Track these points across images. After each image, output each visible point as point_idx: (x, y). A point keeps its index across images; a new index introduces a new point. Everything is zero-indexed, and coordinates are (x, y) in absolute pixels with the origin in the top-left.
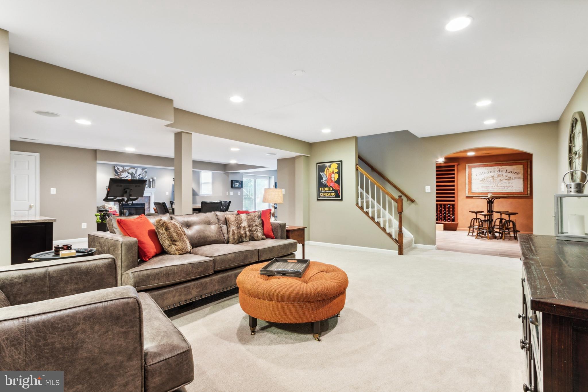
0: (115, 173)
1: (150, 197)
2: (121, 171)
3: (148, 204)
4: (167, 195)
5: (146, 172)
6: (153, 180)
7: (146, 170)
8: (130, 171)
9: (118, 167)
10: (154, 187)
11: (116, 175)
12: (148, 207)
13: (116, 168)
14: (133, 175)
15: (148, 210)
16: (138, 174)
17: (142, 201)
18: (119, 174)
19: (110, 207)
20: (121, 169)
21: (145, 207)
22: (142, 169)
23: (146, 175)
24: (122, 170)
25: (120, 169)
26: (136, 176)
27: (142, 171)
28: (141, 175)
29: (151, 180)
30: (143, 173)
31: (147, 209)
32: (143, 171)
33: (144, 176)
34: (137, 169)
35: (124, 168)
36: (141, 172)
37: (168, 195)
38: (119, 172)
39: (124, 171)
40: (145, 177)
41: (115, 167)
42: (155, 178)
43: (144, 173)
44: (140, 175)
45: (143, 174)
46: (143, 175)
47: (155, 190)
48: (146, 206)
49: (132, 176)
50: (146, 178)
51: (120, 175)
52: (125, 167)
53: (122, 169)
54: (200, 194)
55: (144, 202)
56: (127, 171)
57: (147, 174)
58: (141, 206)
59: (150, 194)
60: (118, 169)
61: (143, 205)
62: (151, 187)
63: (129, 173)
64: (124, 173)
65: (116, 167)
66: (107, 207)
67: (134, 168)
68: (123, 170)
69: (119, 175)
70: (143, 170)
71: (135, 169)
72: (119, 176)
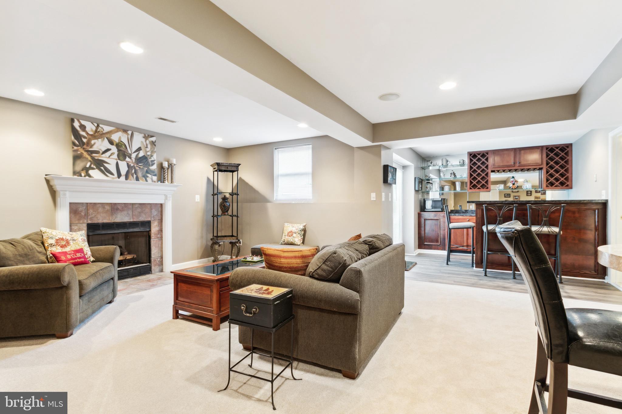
0: (73, 138)
1: (161, 205)
2: (91, 133)
3: (158, 222)
4: (196, 201)
5: (153, 143)
6: (171, 166)
7: (153, 139)
8: (115, 137)
9: (83, 122)
10: (172, 182)
11: (77, 142)
12: (158, 231)
13: (76, 125)
14: (123, 148)
15: (158, 238)
16: (135, 148)
17: (144, 216)
18: (85, 140)
19: (62, 239)
20: (90, 127)
21: (150, 231)
22: (143, 135)
23: (153, 152)
24: (92, 130)
25: (88, 129)
26: (130, 152)
27: (144, 140)
28: (141, 152)
29: (166, 165)
30: (147, 145)
31: (155, 234)
32: (148, 142)
33: (149, 153)
34: (132, 135)
35: (98, 125)
36: (142, 142)
37: (199, 201)
38: (85, 137)
39: (98, 135)
40: (152, 156)
41: (72, 120)
42: (174, 161)
43: (149, 146)
44: (139, 149)
45: (148, 149)
46: (146, 152)
47: (175, 189)
48: (154, 229)
49: (119, 150)
50: (152, 159)
51: (88, 143)
52: (101, 125)
53: (94, 128)
54: (275, 199)
55: (149, 219)
56: (108, 136)
57: (155, 150)
58: (142, 229)
59: (164, 197)
60: (83, 127)
61: (148, 224)
62: (166, 181)
63: (111, 142)
64: (100, 140)
65: (76, 120)
66: (52, 238)
67: (125, 131)
68: (96, 131)
69: (83, 144)
70: (146, 137)
71: (128, 134)
72: (85, 146)
